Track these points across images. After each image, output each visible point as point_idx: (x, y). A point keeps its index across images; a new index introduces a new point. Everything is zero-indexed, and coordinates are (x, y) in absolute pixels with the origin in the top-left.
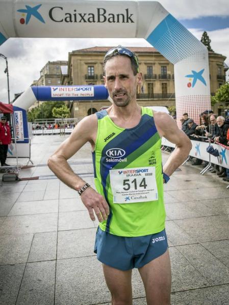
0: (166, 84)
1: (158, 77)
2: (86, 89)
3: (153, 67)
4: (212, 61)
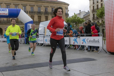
0: (40, 16)
1: (36, 13)
2: (3, 10)
3: (34, 7)
4: (63, 6)
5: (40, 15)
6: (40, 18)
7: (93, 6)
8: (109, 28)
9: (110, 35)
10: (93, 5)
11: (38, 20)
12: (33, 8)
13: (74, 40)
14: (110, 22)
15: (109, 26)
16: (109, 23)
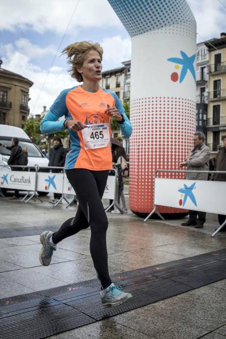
4: (16, 86)
8: (138, 159)
9: (138, 175)
13: (46, 180)
14: (140, 147)
15: (139, 155)
16: (139, 149)
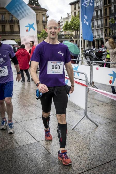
1: (8, 22)
3: (5, 16)
4: (39, 12)
5: (12, 24)
6: (13, 28)
7: (75, 13)
10: (75, 11)
11: (10, 30)
12: (3, 16)
